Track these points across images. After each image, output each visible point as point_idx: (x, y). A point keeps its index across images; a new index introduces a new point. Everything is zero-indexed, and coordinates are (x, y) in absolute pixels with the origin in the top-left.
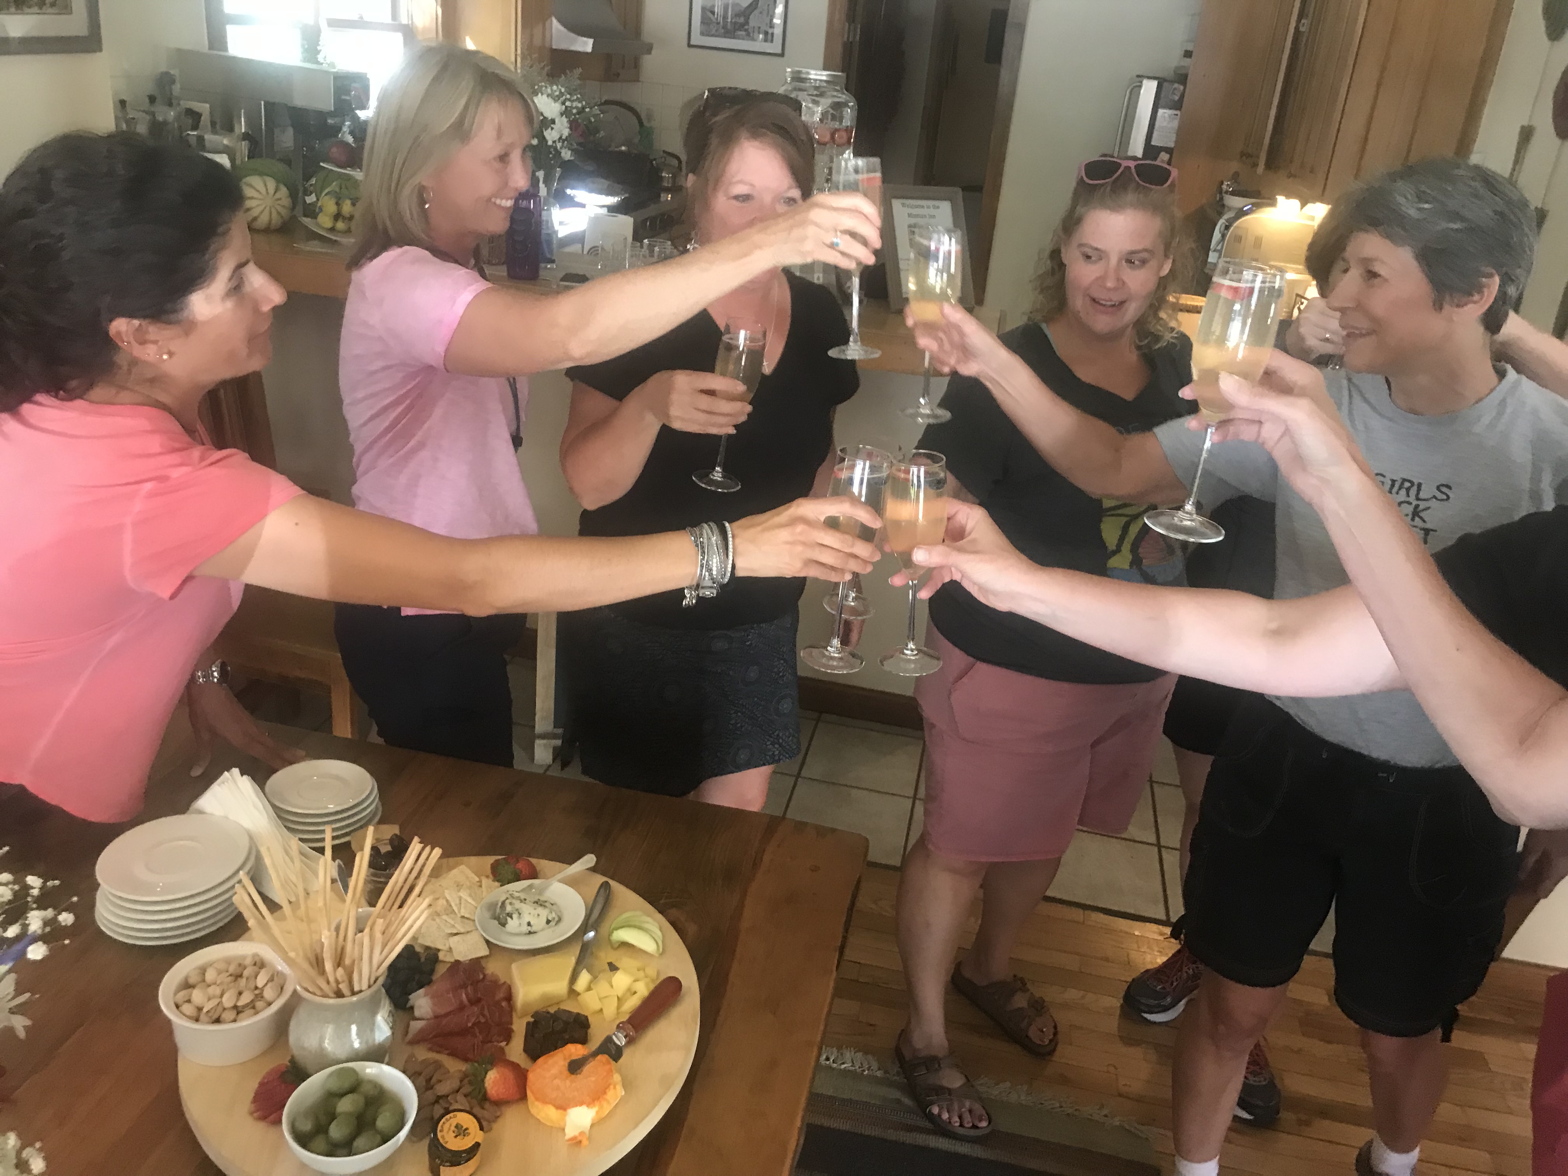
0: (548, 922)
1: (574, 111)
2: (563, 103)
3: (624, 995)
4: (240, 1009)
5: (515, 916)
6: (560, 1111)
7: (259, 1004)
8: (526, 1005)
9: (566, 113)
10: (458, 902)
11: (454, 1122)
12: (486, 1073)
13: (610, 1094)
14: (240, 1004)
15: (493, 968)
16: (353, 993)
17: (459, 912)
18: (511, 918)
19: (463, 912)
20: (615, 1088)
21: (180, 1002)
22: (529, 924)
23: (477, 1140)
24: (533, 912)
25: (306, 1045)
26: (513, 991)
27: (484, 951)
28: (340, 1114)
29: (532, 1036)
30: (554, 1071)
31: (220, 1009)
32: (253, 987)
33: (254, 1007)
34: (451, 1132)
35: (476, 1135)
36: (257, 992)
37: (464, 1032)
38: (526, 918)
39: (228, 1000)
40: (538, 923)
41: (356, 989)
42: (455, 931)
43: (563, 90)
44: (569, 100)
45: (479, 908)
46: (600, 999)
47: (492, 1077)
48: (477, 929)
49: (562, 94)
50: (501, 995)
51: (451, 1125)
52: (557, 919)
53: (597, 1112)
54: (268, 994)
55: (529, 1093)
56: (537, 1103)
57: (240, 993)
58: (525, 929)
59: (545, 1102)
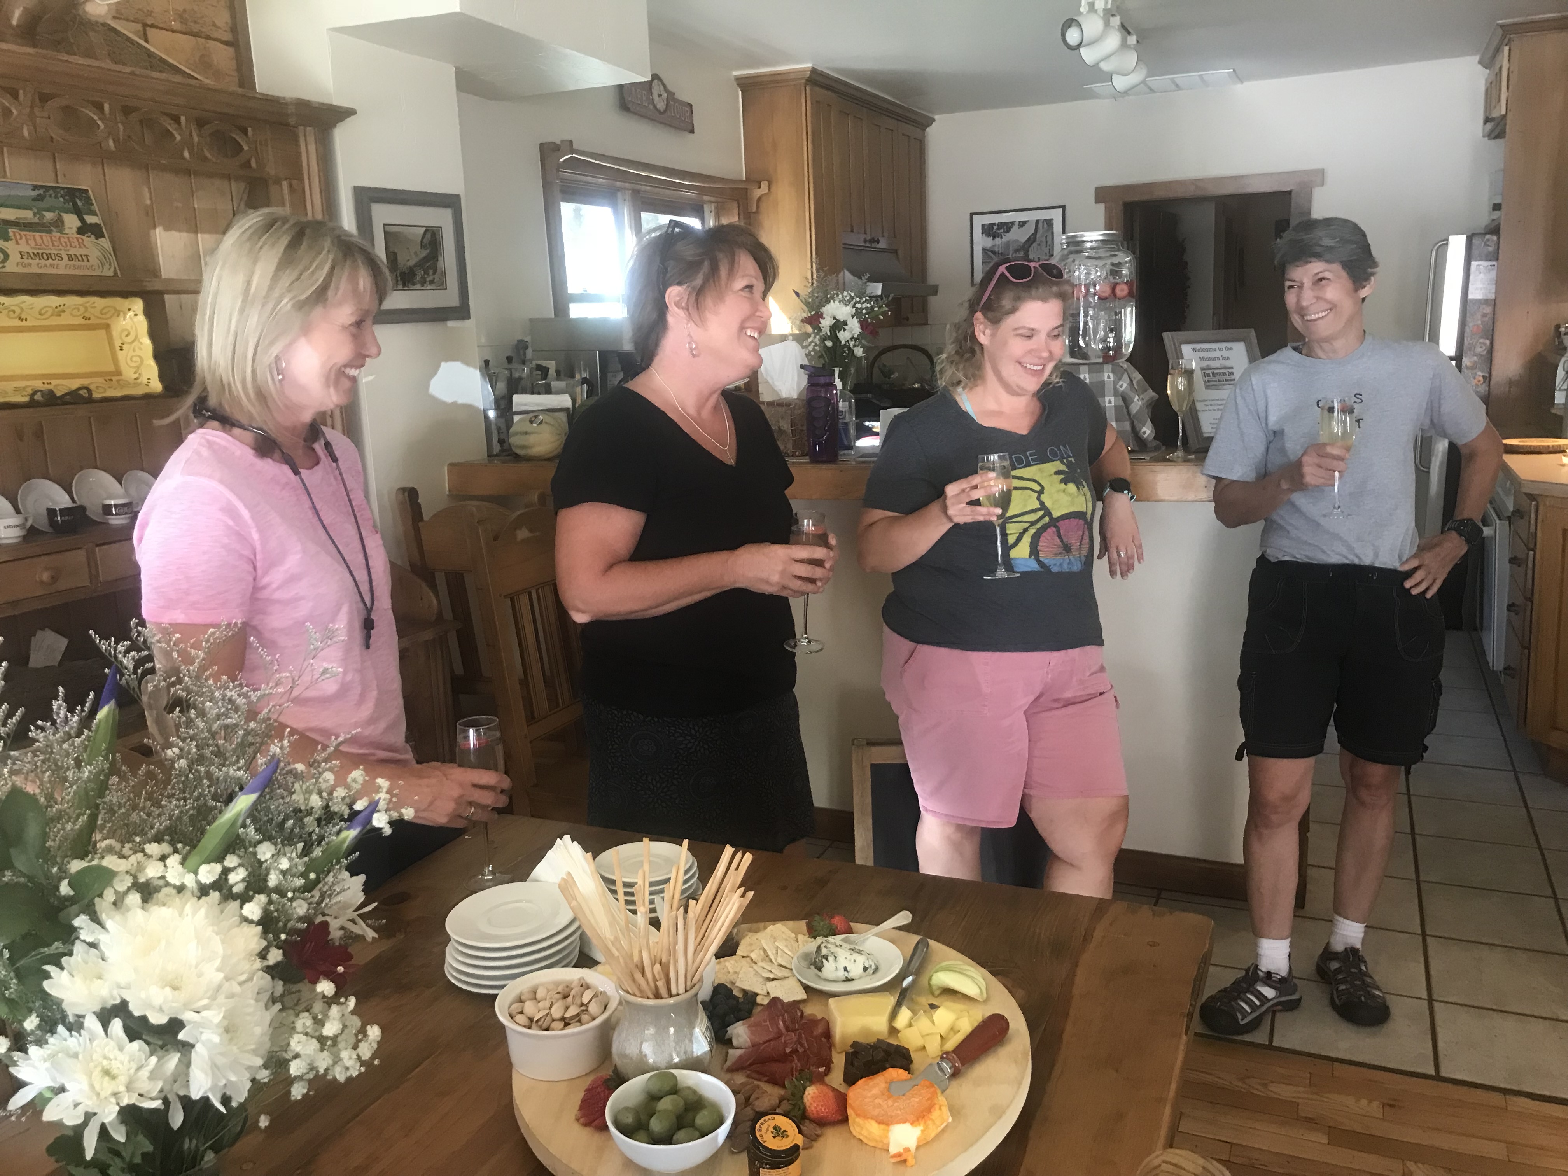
0: (865, 969)
1: (864, 311)
2: (854, 306)
3: (948, 1034)
4: (567, 1021)
5: (831, 959)
6: (882, 1126)
7: (585, 1017)
8: (843, 1037)
9: (858, 314)
10: (774, 952)
11: (772, 1124)
12: (805, 1090)
13: (935, 1114)
14: (567, 1015)
15: (812, 1010)
16: (671, 996)
17: (776, 960)
18: (827, 959)
19: (781, 961)
20: (940, 1109)
21: (514, 1013)
22: (846, 969)
23: (795, 1142)
24: (849, 957)
25: (628, 1052)
26: (831, 1025)
27: (801, 995)
28: (659, 1111)
29: (852, 1064)
30: (875, 1091)
31: (548, 1019)
32: (579, 1003)
33: (579, 1021)
34: (769, 1132)
35: (794, 1137)
36: (583, 1008)
37: (784, 1058)
38: (842, 963)
39: (557, 1012)
40: (856, 970)
41: (674, 991)
42: (772, 976)
43: (853, 294)
44: (859, 302)
45: (795, 959)
46: (922, 1036)
47: (811, 1092)
48: (794, 976)
49: (852, 298)
50: (819, 1030)
51: (769, 1126)
52: (873, 967)
53: (923, 1131)
54: (593, 1008)
55: (850, 1112)
56: (858, 1120)
57: (567, 1008)
58: (842, 974)
59: (866, 1117)
